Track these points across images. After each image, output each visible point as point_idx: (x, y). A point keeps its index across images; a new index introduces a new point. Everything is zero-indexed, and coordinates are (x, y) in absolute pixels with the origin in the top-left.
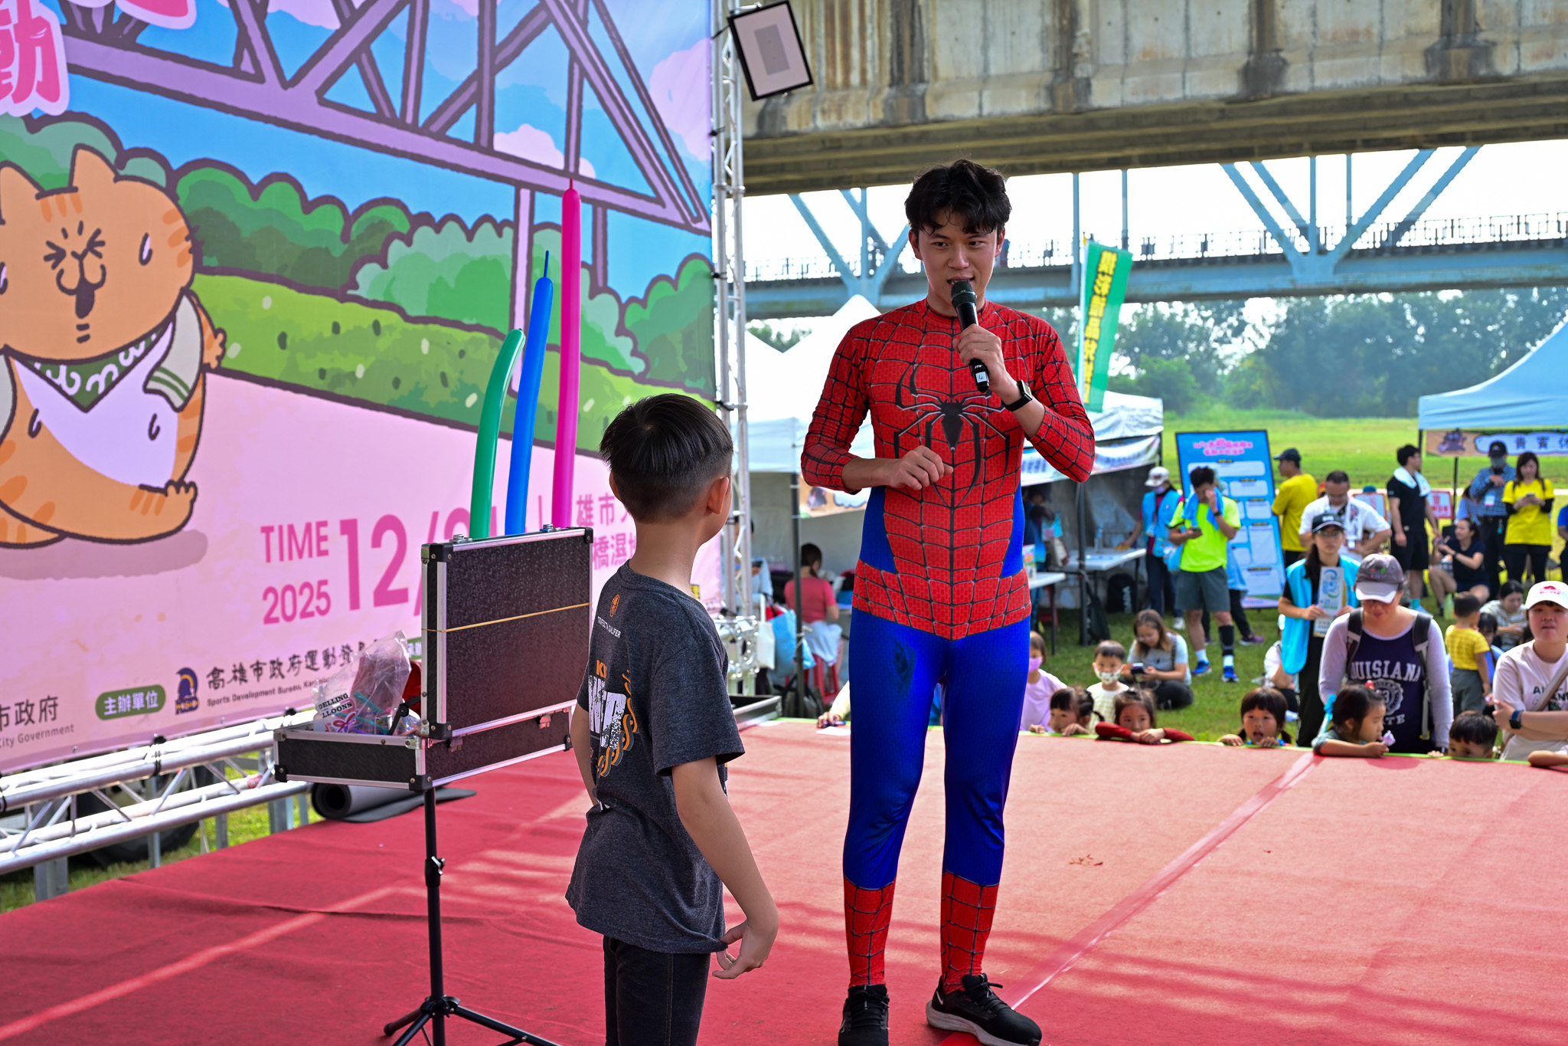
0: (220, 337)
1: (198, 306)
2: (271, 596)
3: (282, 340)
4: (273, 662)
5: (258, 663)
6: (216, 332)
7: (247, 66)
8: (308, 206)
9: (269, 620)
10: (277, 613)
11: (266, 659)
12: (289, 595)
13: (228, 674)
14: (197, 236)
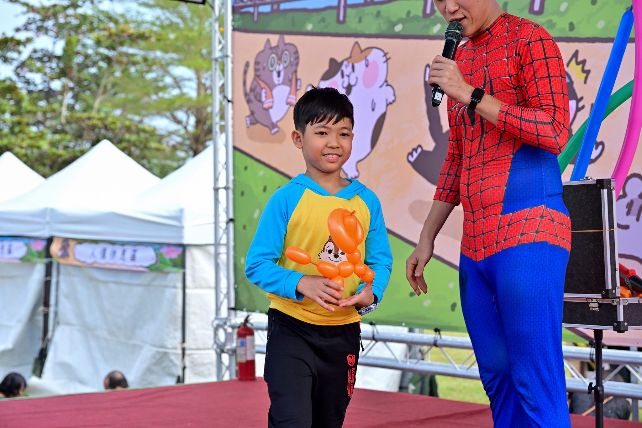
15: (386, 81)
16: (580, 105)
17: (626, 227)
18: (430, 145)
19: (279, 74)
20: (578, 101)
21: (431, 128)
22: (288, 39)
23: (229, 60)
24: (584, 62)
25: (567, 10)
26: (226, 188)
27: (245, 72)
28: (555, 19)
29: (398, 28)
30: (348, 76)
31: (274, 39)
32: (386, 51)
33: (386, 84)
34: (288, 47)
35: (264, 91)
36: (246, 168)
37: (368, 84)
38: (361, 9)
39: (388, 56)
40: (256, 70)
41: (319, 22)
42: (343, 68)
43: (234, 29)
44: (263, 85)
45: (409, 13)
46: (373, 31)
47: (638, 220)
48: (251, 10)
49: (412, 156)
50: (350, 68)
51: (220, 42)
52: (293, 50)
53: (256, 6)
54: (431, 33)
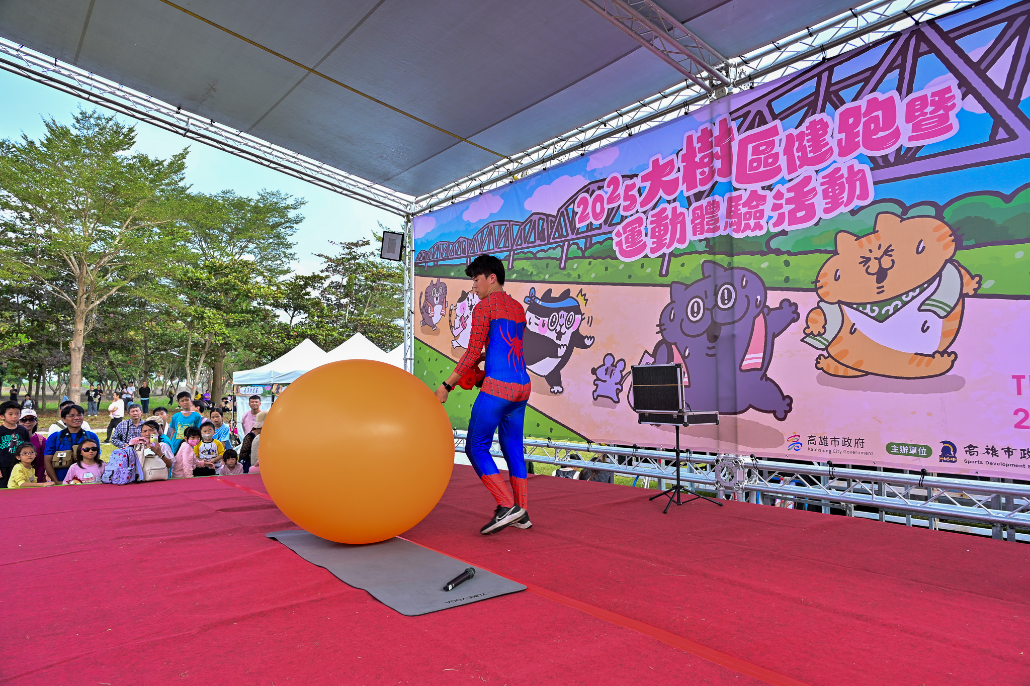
0: (977, 279)
1: (958, 266)
2: (1022, 415)
4: (1023, 450)
5: (1008, 448)
6: (973, 277)
7: (1002, 134)
9: (1018, 426)
13: (981, 450)
14: (959, 233)
16: (583, 317)
17: (605, 381)
19: (437, 298)
20: (582, 315)
22: (442, 280)
23: (413, 291)
24: (585, 295)
25: (577, 268)
26: (410, 359)
27: (421, 298)
28: (571, 272)
30: (471, 300)
31: (435, 280)
34: (441, 284)
35: (429, 307)
36: (420, 348)
40: (426, 296)
41: (457, 272)
42: (469, 296)
43: (415, 275)
44: (429, 304)
47: (610, 377)
48: (424, 264)
50: (472, 296)
51: (409, 282)
52: (444, 286)
53: (426, 262)
54: (511, 279)
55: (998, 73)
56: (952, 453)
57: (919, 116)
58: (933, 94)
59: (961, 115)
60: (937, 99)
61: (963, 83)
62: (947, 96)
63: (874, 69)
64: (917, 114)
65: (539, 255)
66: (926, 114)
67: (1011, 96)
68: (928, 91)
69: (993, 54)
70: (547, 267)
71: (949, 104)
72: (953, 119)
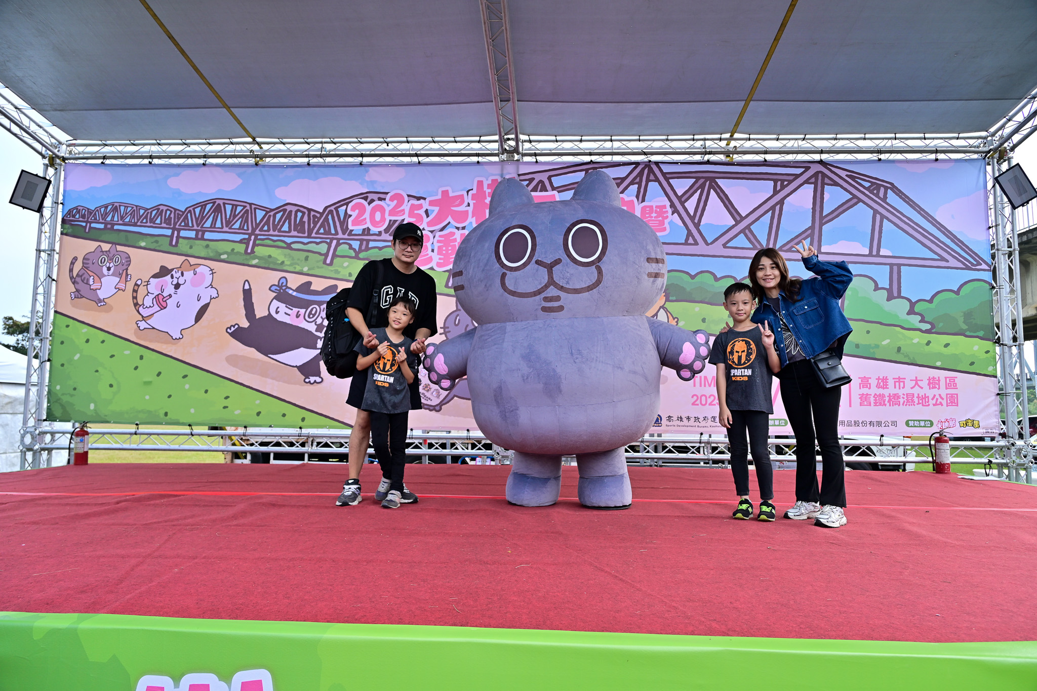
0: (676, 320)
1: (667, 311)
2: (695, 398)
3: (704, 320)
4: (695, 417)
5: (688, 417)
6: (674, 319)
7: (691, 241)
8: (717, 279)
9: (693, 404)
10: (698, 402)
11: (692, 415)
12: (703, 398)
13: (675, 418)
14: (668, 292)
15: (211, 285)
18: (245, 324)
19: (109, 268)
21: (246, 315)
22: (119, 248)
23: (57, 253)
25: (348, 266)
27: (72, 263)
28: (340, 269)
29: (224, 257)
30: (178, 279)
32: (212, 269)
33: (211, 286)
34: (119, 253)
35: (92, 277)
36: (67, 326)
37: (195, 284)
38: (192, 240)
39: (214, 271)
40: (85, 263)
41: (152, 243)
42: (173, 272)
43: (62, 233)
44: (91, 274)
45: (233, 250)
46: (202, 255)
48: (84, 224)
49: (230, 330)
50: (180, 274)
52: (125, 255)
53: (88, 222)
54: (250, 263)
55: (691, 205)
56: (659, 421)
57: (648, 217)
58: (657, 207)
59: (671, 223)
60: (658, 210)
61: (672, 205)
62: (664, 210)
63: (623, 179)
64: (647, 216)
65: (294, 246)
66: (652, 217)
67: (696, 221)
68: (654, 204)
69: (689, 194)
70: (307, 258)
71: (665, 215)
72: (666, 225)
